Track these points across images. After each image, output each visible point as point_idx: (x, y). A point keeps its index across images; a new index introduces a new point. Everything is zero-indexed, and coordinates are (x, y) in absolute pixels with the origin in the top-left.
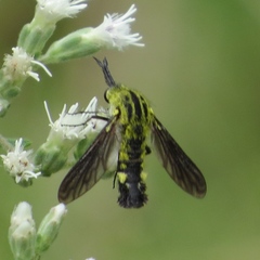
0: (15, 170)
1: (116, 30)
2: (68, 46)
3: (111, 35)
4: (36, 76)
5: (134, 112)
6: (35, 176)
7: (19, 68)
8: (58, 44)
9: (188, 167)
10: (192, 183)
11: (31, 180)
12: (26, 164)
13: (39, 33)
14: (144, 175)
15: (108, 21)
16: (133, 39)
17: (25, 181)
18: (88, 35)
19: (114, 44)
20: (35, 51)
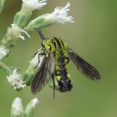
0: (14, 84)
1: (60, 14)
2: (38, 23)
3: (59, 17)
4: (23, 37)
5: (57, 45)
6: (23, 86)
7: (14, 34)
8: (33, 22)
9: (89, 68)
10: (93, 75)
11: (21, 88)
12: (18, 81)
13: (24, 17)
14: (69, 75)
15: (57, 10)
16: (69, 19)
17: (18, 89)
18: (47, 17)
19: (60, 22)
20: (22, 25)
